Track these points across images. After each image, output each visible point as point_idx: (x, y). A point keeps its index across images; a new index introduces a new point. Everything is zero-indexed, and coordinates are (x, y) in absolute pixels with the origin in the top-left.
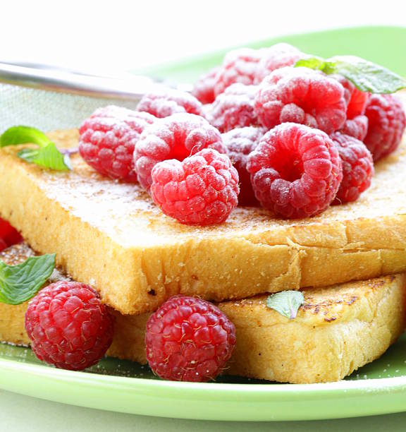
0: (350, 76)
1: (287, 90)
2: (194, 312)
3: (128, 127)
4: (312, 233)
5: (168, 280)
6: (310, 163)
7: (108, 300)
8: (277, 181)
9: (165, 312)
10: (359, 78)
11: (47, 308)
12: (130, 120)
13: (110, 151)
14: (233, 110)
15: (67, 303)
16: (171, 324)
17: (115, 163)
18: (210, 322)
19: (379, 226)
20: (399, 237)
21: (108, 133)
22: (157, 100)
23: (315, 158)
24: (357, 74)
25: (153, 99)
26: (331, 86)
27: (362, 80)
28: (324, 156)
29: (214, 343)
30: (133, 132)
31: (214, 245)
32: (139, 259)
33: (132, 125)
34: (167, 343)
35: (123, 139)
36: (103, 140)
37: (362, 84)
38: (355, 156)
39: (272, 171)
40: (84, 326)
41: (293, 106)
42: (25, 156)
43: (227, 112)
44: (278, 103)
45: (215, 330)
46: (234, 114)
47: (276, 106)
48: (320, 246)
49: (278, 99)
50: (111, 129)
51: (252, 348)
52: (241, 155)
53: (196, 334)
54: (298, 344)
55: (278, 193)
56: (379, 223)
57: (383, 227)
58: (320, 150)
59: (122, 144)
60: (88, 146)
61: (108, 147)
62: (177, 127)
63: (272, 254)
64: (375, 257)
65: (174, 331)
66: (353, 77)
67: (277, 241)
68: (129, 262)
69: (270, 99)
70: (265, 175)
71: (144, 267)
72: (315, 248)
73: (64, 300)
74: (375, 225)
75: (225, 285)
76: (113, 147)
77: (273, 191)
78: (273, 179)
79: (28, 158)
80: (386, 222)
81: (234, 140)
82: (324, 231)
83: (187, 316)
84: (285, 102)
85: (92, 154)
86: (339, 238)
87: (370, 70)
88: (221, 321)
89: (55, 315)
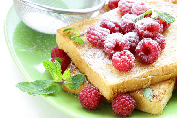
0: (160, 17)
1: (145, 27)
2: (126, 101)
3: (101, 35)
4: (154, 72)
5: (118, 91)
6: (153, 53)
7: (102, 94)
8: (144, 56)
9: (118, 101)
10: (162, 17)
11: (86, 97)
12: (102, 32)
13: (97, 41)
14: (127, 24)
15: (92, 96)
16: (120, 104)
17: (98, 44)
18: (130, 103)
19: (171, 67)
20: (176, 70)
21: (96, 36)
22: (107, 22)
23: (155, 52)
24: (162, 15)
25: (106, 21)
26: (157, 25)
27: (163, 18)
28: (157, 51)
29: (131, 109)
30: (103, 36)
31: (130, 81)
32: (112, 88)
33: (102, 34)
34: (119, 109)
35: (100, 38)
36: (95, 38)
37: (163, 19)
38: (162, 42)
39: (142, 53)
40: (96, 102)
41: (147, 31)
42: (72, 37)
43: (126, 24)
44: (143, 31)
45: (131, 105)
46: (128, 25)
47: (142, 32)
48: (156, 75)
49: (143, 29)
50: (97, 35)
51: (139, 104)
52: (132, 43)
53: (127, 107)
54: (152, 106)
55: (144, 60)
56: (170, 67)
57: (171, 68)
58: (156, 49)
59: (100, 39)
60: (90, 39)
61: (96, 40)
62: (117, 41)
63: (144, 80)
64: (169, 76)
65: (121, 106)
66: (161, 16)
67: (145, 76)
68: (109, 88)
69: (141, 30)
70: (141, 55)
71: (113, 89)
72: (155, 76)
73: (91, 95)
74: (169, 67)
75: (132, 89)
76: (97, 40)
77: (143, 59)
78: (143, 56)
79: (72, 38)
80: (172, 66)
81: (130, 38)
82: (157, 71)
83: (124, 102)
84: (145, 30)
85: (91, 41)
86: (161, 72)
87: (165, 14)
88: (132, 102)
89: (89, 100)
